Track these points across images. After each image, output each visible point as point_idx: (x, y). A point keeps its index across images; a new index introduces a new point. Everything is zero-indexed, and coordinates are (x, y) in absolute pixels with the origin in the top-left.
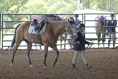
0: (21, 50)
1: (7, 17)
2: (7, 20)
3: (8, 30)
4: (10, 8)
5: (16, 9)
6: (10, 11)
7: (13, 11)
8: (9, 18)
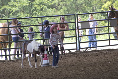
0: (100, 51)
1: (100, 15)
2: (101, 19)
3: (103, 29)
4: (103, 5)
5: (109, 5)
6: (103, 8)
7: (106, 8)
8: (103, 16)
